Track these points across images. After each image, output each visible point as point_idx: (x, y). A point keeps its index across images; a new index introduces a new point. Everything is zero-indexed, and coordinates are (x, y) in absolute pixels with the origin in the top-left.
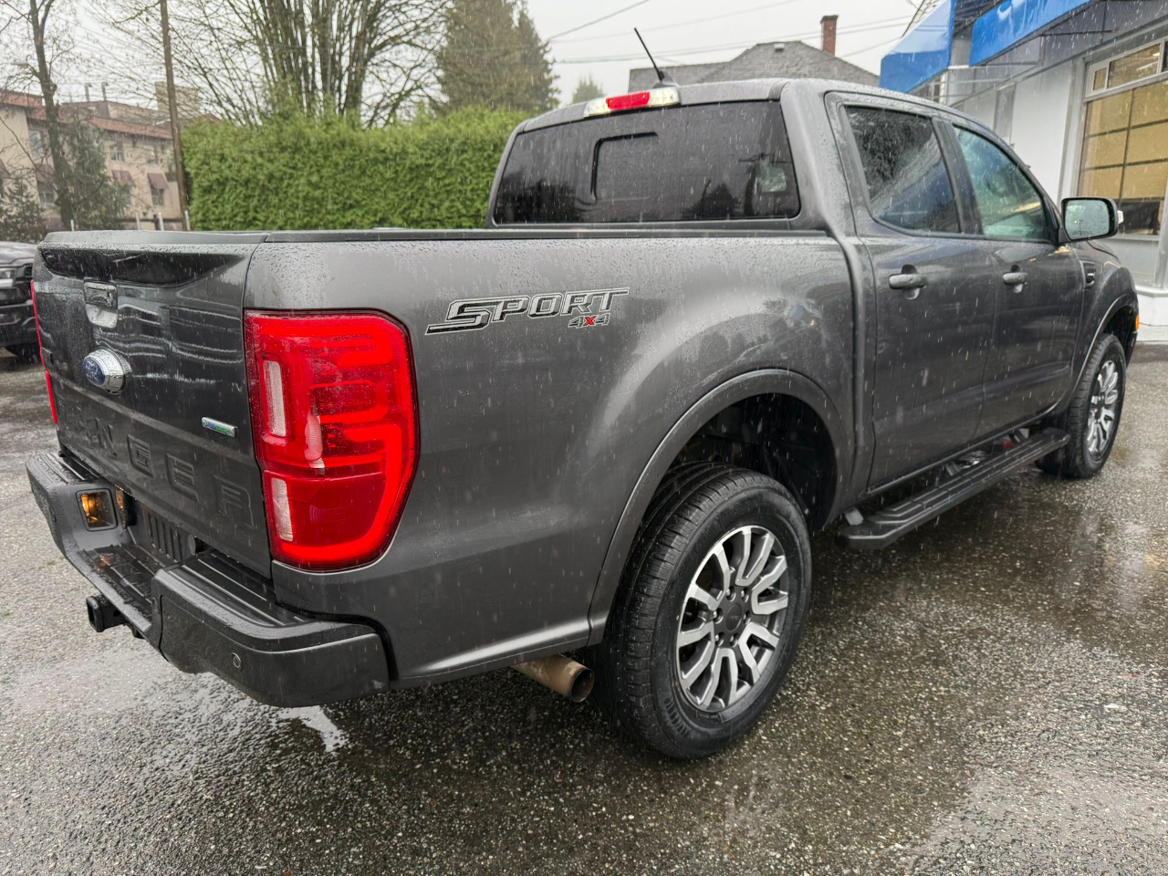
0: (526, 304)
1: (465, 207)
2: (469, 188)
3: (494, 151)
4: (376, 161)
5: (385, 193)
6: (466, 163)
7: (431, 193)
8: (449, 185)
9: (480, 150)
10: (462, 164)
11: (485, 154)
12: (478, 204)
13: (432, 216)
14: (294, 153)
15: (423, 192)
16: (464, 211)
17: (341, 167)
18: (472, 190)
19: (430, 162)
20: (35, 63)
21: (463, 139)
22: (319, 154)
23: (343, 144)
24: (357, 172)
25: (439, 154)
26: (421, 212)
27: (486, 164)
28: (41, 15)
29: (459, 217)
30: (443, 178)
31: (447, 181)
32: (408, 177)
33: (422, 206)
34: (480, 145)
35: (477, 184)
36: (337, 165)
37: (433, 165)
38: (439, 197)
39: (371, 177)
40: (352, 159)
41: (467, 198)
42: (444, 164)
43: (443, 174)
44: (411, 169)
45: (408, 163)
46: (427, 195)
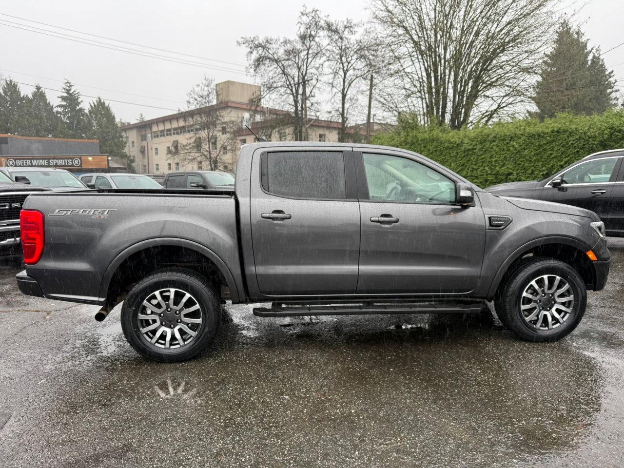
0: (79, 211)
1: (491, 169)
2: (494, 160)
3: (510, 140)
4: (448, 148)
5: (451, 163)
6: (494, 147)
7: (474, 163)
8: (483, 158)
9: (503, 140)
10: (492, 148)
11: (505, 142)
12: (497, 168)
13: (473, 174)
14: (411, 145)
15: (470, 163)
16: (489, 172)
17: (431, 152)
18: (496, 161)
19: (475, 147)
20: (341, 110)
21: (494, 135)
22: (422, 146)
23: (433, 140)
24: (438, 153)
25: (480, 143)
26: (467, 172)
27: (505, 148)
28: (346, 90)
29: (487, 175)
30: (482, 155)
31: (483, 157)
32: (463, 155)
33: (468, 169)
34: (503, 138)
35: (499, 158)
36: (429, 150)
37: (476, 149)
38: (478, 165)
39: (445, 155)
40: (436, 147)
41: (492, 165)
42: (482, 148)
43: (481, 153)
44: (465, 151)
45: (463, 148)
46: (471, 164)
